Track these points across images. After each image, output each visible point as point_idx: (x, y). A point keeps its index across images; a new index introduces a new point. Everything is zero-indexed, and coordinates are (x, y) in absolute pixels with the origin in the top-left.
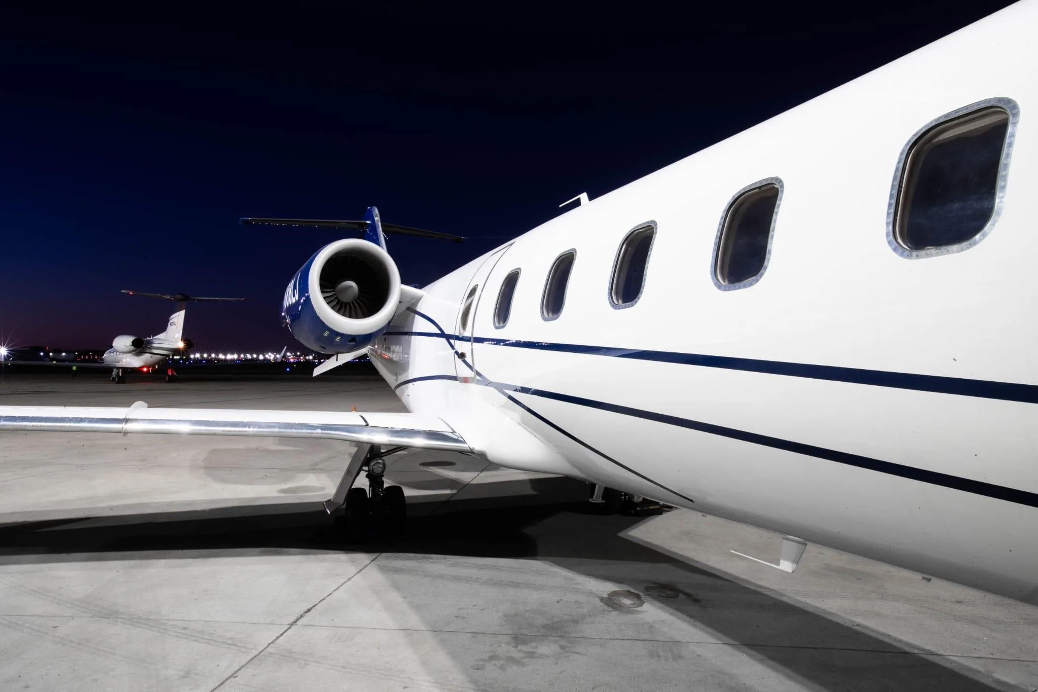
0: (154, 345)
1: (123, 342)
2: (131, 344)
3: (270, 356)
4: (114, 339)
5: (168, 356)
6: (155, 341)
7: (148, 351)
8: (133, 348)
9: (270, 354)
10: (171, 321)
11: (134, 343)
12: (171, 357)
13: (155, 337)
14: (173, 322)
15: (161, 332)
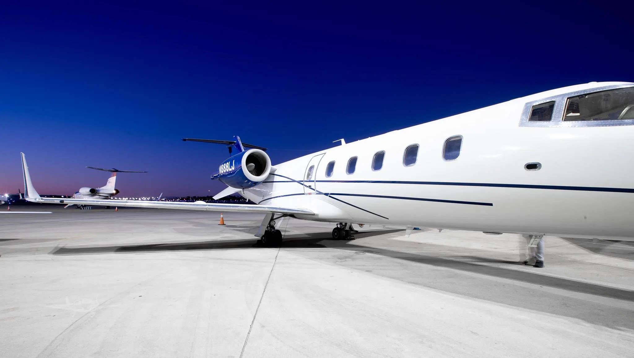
0: (100, 192)
1: (85, 190)
2: (89, 191)
3: (144, 199)
4: (80, 189)
5: (108, 197)
6: (101, 190)
7: (97, 194)
8: (90, 193)
9: (144, 198)
10: (109, 181)
11: (91, 191)
12: (109, 197)
13: (100, 188)
14: (110, 182)
15: (103, 186)
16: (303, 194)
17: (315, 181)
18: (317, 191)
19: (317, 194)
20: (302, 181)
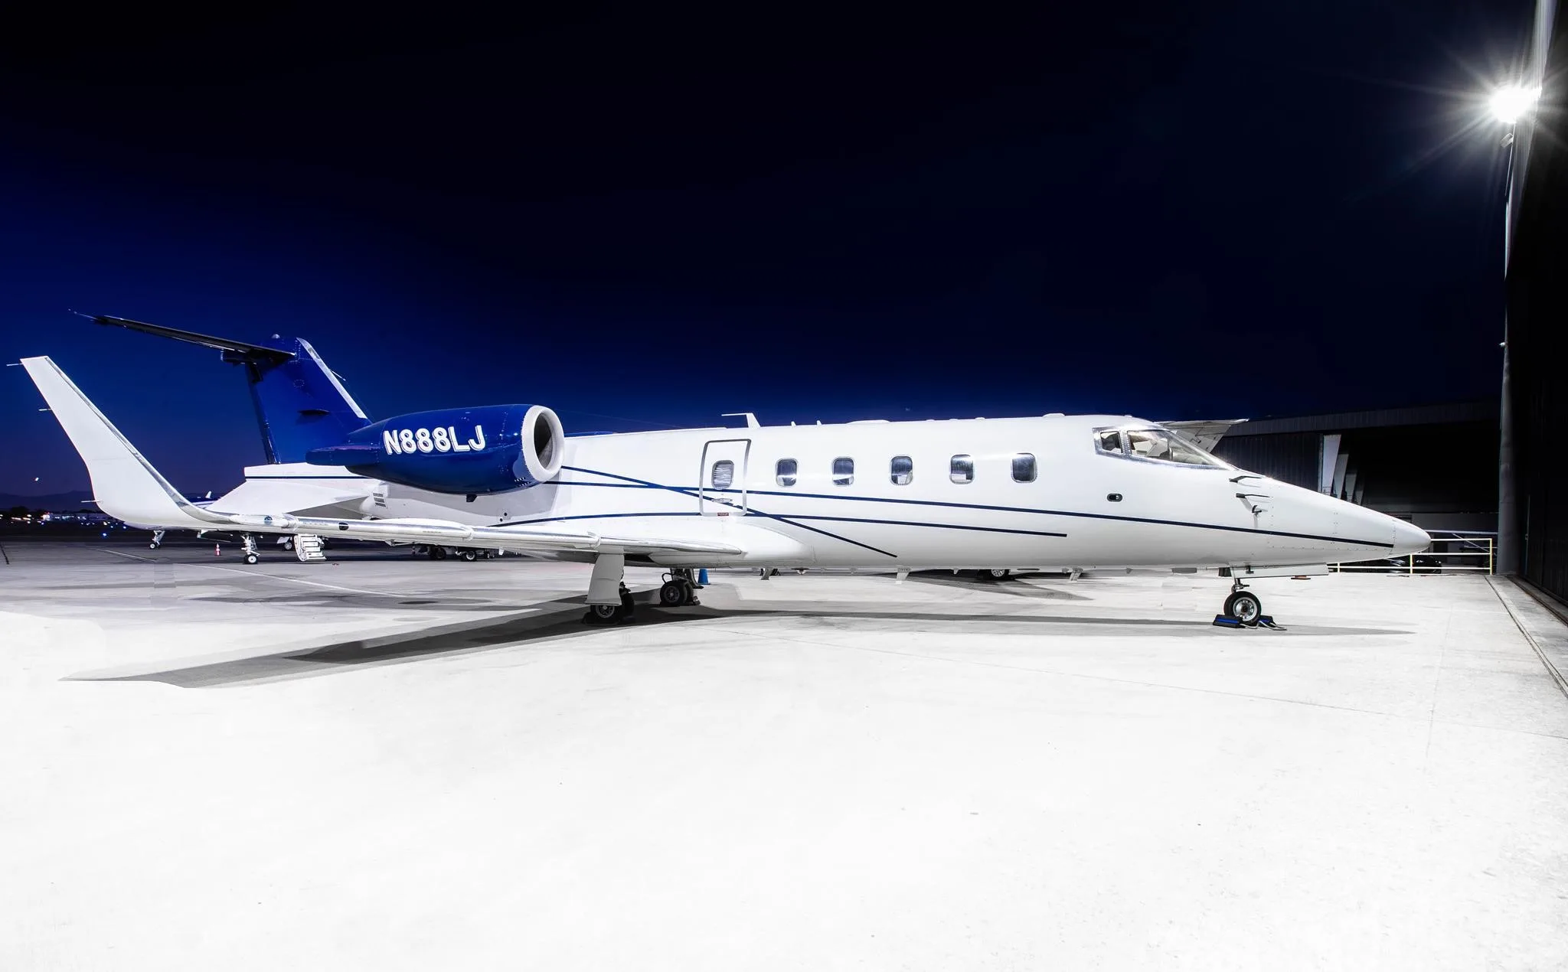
16: (699, 514)
17: (744, 492)
18: (748, 510)
19: (747, 515)
20: (698, 489)
